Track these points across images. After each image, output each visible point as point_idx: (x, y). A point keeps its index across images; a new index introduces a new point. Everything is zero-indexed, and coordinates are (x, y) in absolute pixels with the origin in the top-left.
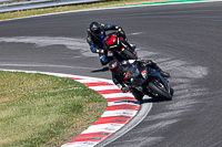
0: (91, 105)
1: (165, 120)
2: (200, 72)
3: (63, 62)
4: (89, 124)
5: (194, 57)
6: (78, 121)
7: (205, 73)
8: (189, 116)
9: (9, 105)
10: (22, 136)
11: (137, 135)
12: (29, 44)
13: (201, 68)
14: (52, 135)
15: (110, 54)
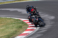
0: (24, 26)
1: (44, 30)
2: (53, 18)
3: (17, 15)
4: (24, 31)
5: (51, 14)
6: (21, 30)
7: (54, 18)
8: (50, 29)
9: (3, 26)
10: (6, 34)
11: (36, 34)
12: (8, 10)
13: (53, 17)
14: (14, 34)
15: (32, 14)
